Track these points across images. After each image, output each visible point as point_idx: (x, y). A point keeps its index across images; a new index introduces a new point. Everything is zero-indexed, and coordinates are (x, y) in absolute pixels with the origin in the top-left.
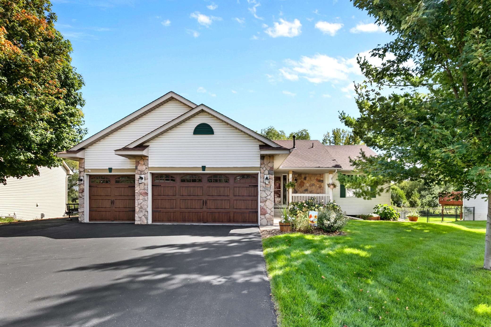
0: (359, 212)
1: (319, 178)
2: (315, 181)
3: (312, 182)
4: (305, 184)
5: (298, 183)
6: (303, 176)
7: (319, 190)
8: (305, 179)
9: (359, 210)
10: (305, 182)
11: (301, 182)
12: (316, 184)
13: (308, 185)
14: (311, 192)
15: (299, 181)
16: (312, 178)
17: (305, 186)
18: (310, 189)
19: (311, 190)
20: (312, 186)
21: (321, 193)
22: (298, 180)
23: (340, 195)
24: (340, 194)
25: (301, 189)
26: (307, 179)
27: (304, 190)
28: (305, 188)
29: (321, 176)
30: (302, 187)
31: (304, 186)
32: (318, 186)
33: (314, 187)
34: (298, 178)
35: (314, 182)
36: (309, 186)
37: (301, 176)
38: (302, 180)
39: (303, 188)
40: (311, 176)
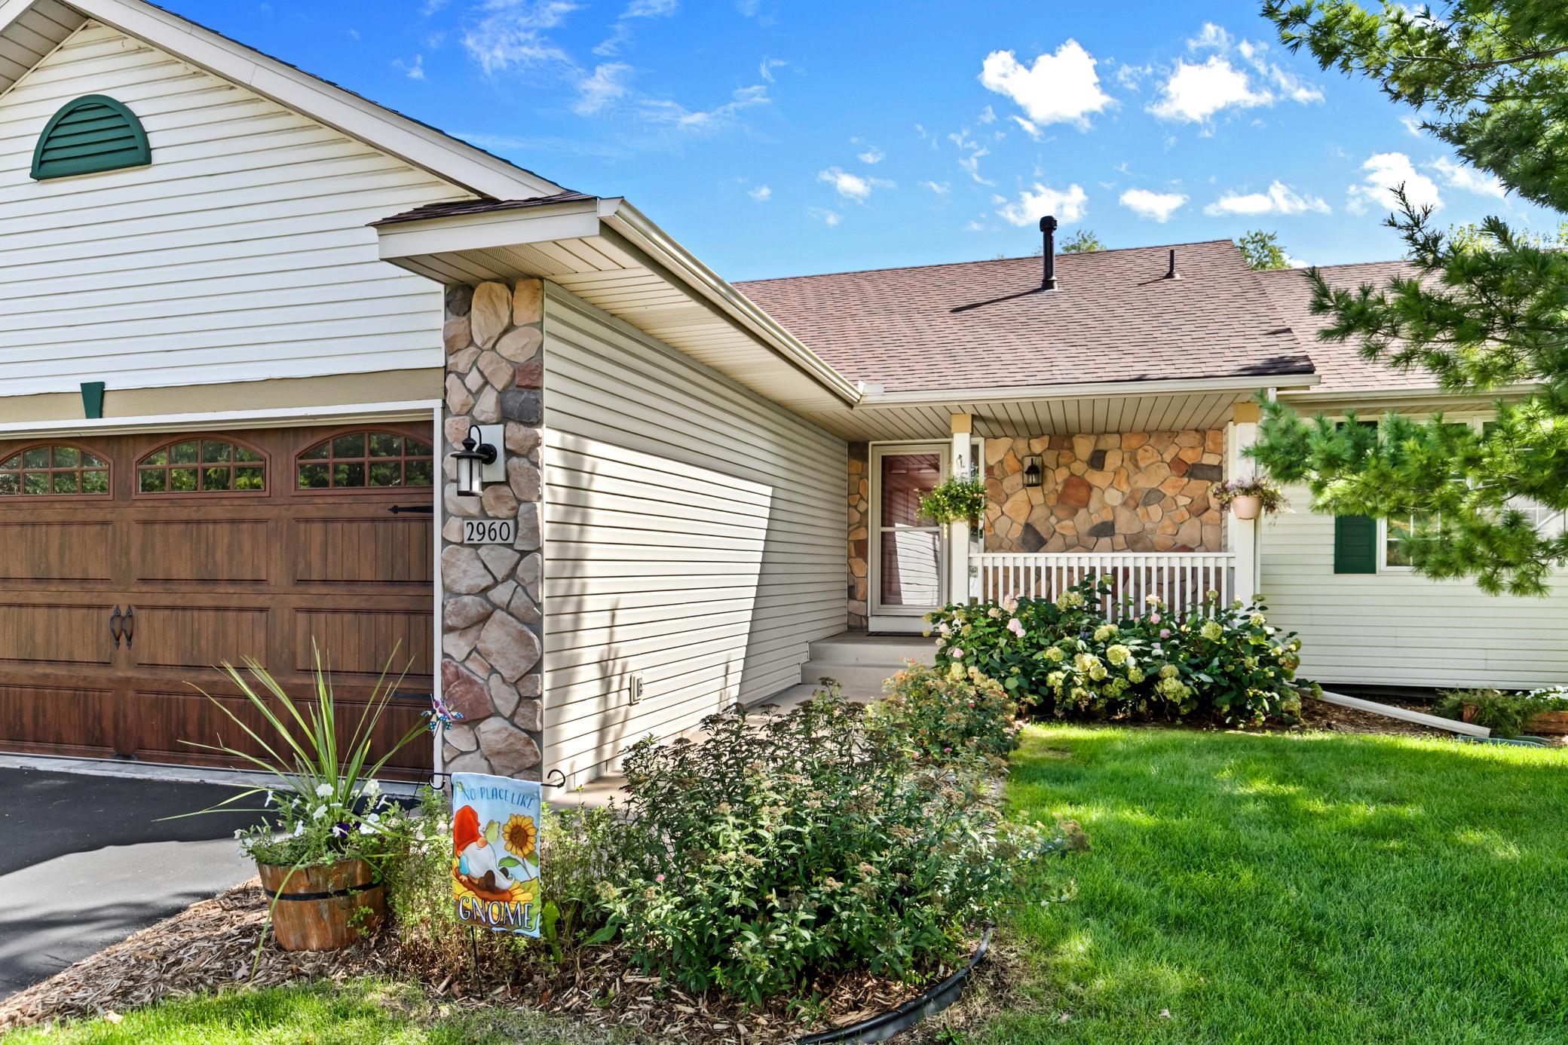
0: (1481, 664)
1: (1190, 457)
2: (1165, 471)
3: (1143, 483)
4: (1095, 493)
5: (1049, 486)
6: (1084, 447)
7: (1189, 531)
8: (1097, 461)
9: (1482, 654)
10: (1095, 478)
11: (1067, 483)
12: (1169, 492)
13: (1114, 497)
14: (1135, 543)
15: (1058, 477)
16: (1146, 458)
17: (1094, 504)
18: (1126, 524)
19: (1136, 528)
20: (1146, 504)
21: (1202, 546)
22: (1049, 473)
23: (1331, 560)
24: (1332, 550)
25: (1068, 523)
26: (1112, 460)
27: (1088, 527)
28: (1097, 520)
29: (1209, 444)
30: (1075, 512)
31: (1086, 505)
32: (1183, 501)
33: (1155, 510)
34: (1050, 459)
35: (1156, 476)
36: (1125, 504)
37: (1071, 448)
38: (1079, 468)
39: (1084, 521)
40: (1134, 442)
